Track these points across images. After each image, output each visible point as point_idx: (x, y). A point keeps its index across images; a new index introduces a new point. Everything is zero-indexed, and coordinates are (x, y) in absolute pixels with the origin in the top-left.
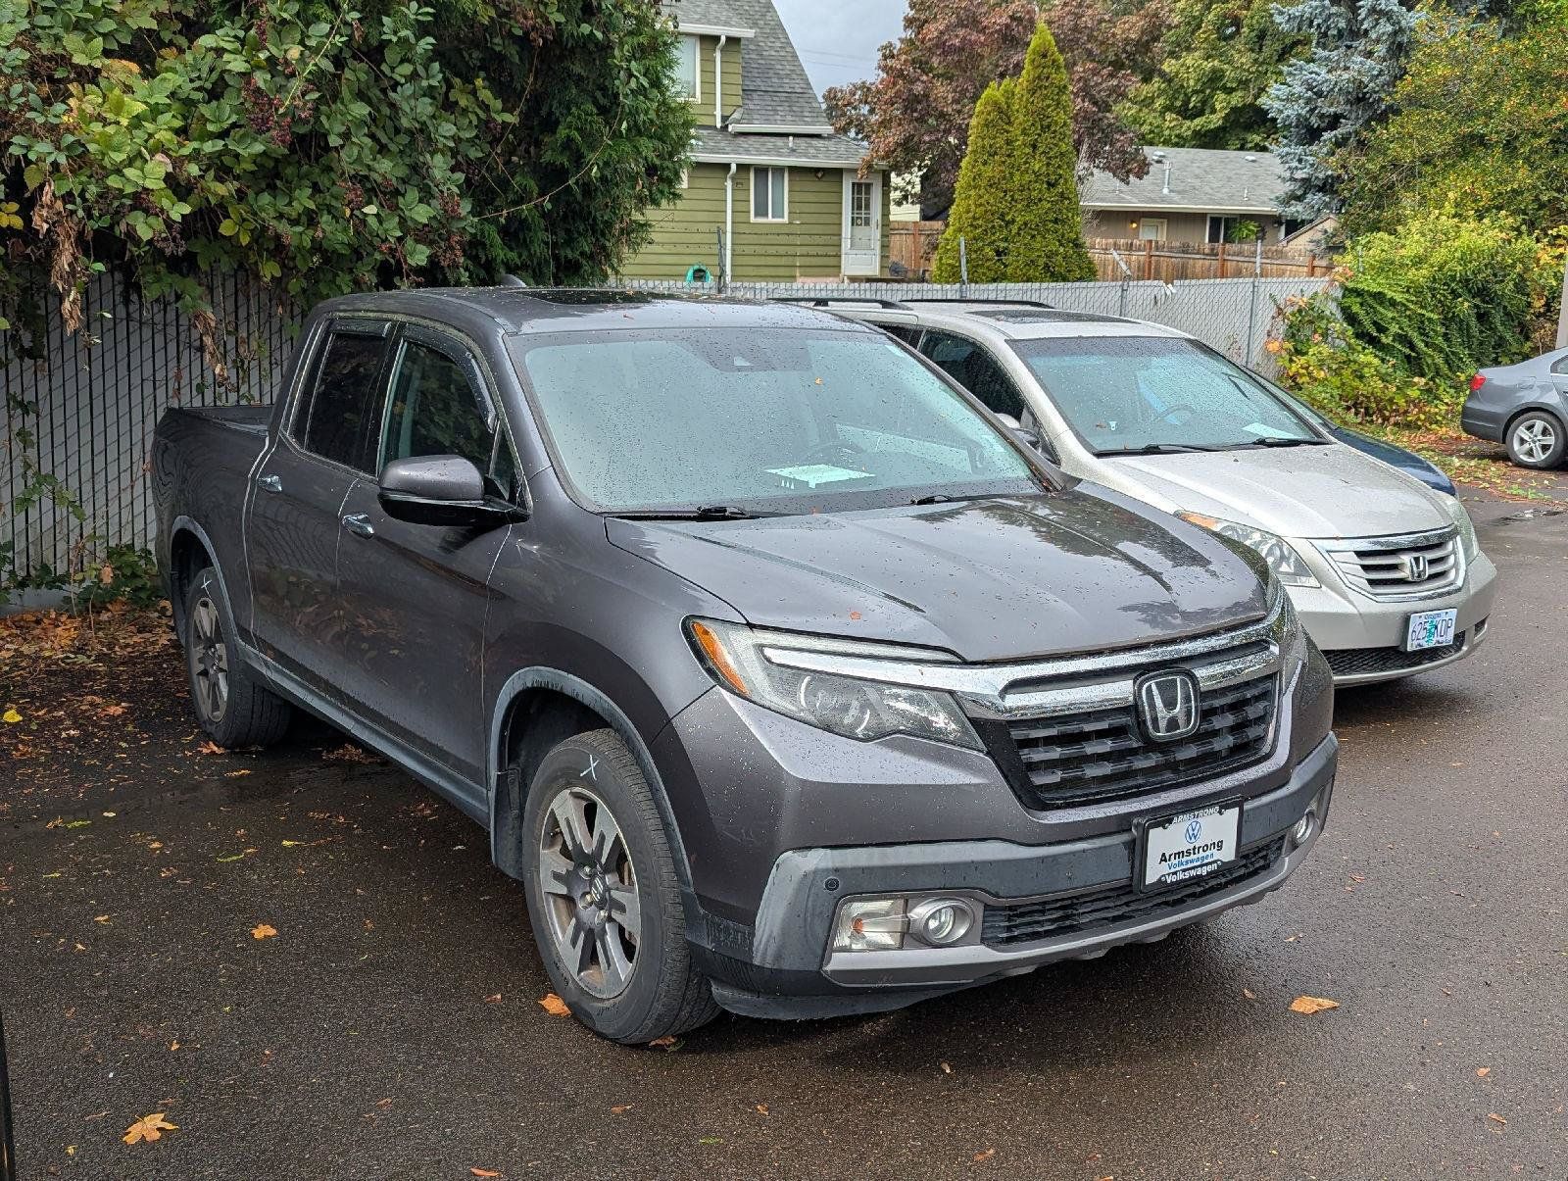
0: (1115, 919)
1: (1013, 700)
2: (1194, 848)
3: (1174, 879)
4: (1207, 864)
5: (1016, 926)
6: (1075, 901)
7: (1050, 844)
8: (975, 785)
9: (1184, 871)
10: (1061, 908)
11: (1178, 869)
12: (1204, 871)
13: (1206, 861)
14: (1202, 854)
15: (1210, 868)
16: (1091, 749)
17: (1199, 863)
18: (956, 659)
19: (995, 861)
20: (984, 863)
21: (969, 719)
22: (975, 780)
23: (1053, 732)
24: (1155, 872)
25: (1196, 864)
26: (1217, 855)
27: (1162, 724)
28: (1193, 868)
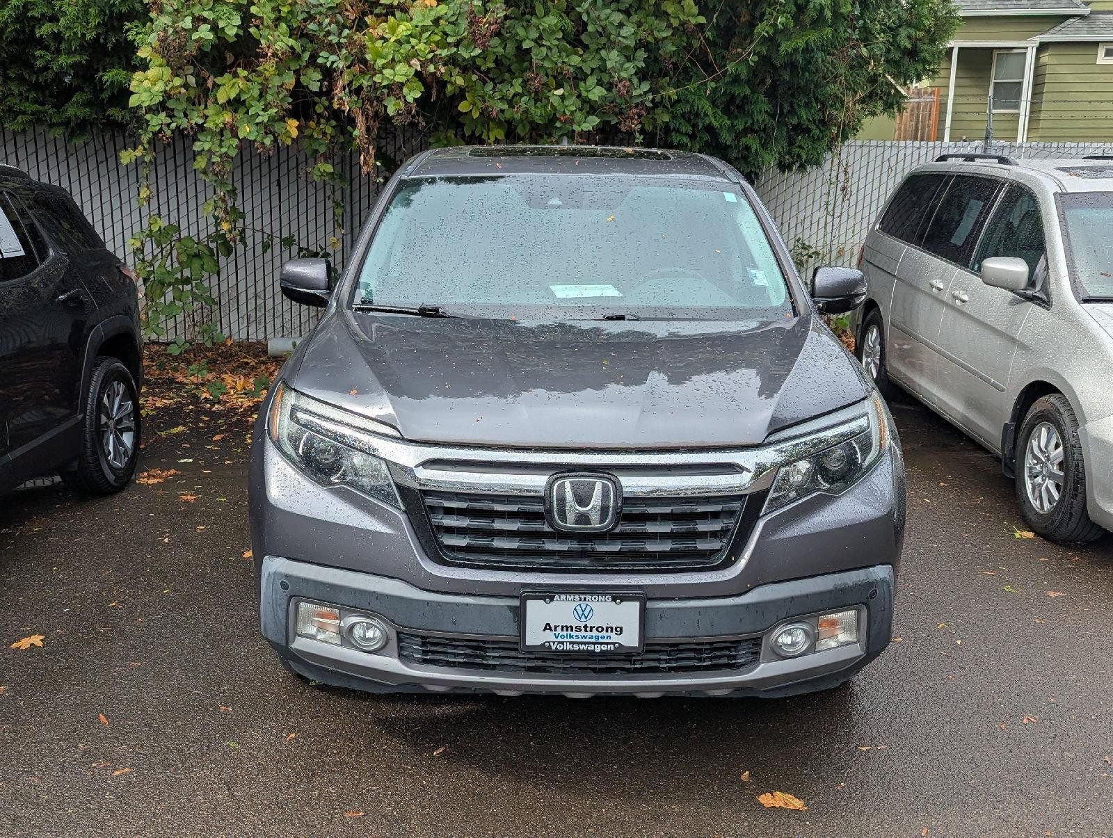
0: (530, 669)
1: (425, 474)
2: (586, 627)
3: (560, 648)
4: (601, 644)
5: (429, 651)
6: (481, 644)
7: (437, 592)
8: (387, 534)
9: (571, 643)
10: (469, 647)
11: (565, 640)
12: (598, 649)
13: (601, 640)
14: (595, 633)
15: (604, 647)
16: (498, 525)
17: (593, 640)
18: (394, 433)
19: (390, 596)
20: (382, 595)
21: (394, 482)
22: (389, 531)
23: (463, 505)
24: (535, 636)
25: (587, 640)
26: (614, 638)
27: (571, 517)
28: (585, 643)
